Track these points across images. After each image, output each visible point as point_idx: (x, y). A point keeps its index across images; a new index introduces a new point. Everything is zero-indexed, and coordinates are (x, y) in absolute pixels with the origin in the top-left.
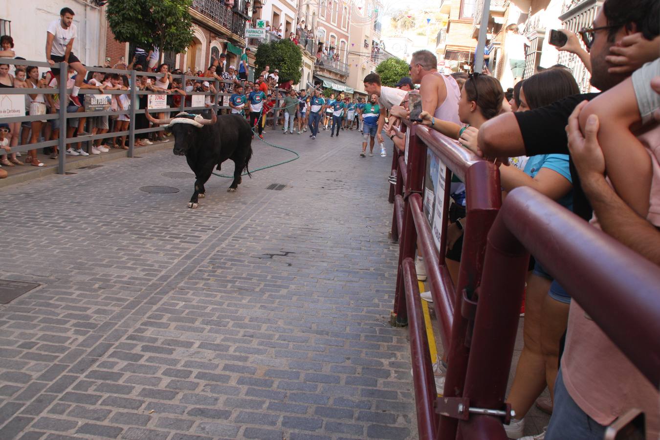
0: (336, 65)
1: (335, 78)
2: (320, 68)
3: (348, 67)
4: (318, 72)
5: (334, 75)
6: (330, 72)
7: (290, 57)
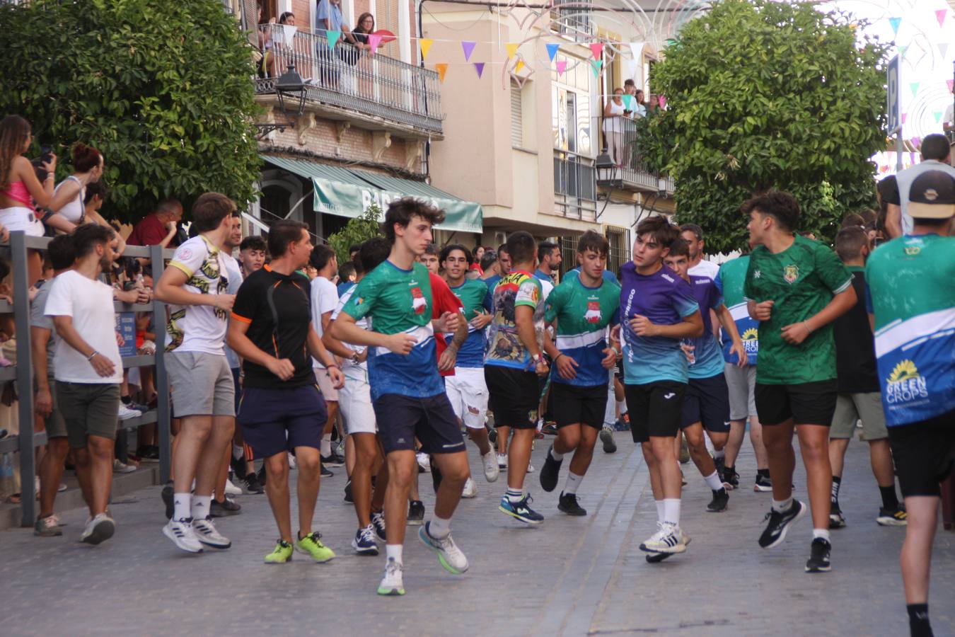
0: (365, 77)
1: (364, 155)
2: (280, 109)
3: (432, 85)
4: (272, 135)
5: (359, 139)
6: (335, 123)
7: (192, 66)
